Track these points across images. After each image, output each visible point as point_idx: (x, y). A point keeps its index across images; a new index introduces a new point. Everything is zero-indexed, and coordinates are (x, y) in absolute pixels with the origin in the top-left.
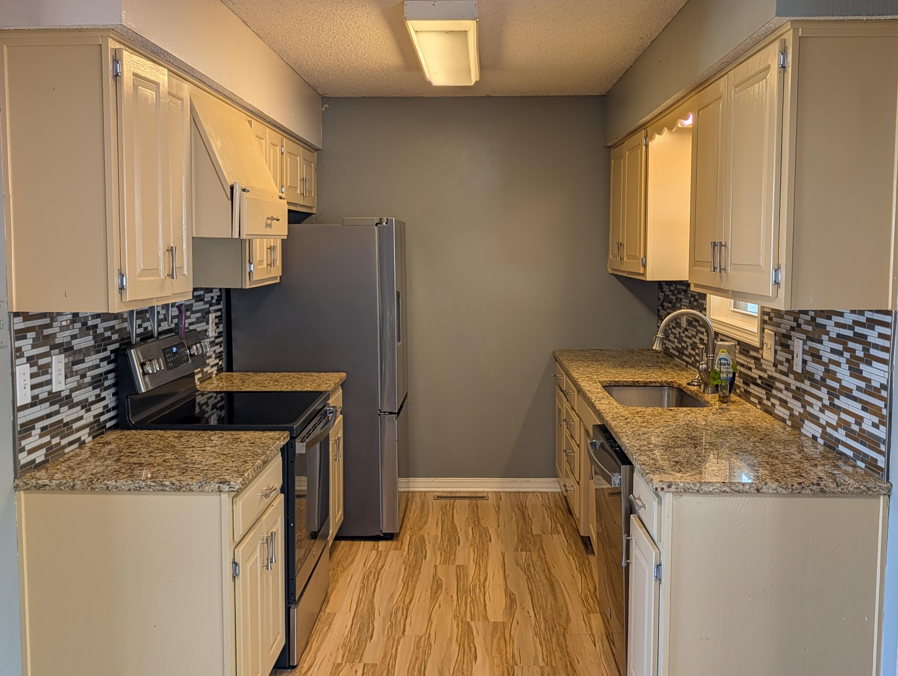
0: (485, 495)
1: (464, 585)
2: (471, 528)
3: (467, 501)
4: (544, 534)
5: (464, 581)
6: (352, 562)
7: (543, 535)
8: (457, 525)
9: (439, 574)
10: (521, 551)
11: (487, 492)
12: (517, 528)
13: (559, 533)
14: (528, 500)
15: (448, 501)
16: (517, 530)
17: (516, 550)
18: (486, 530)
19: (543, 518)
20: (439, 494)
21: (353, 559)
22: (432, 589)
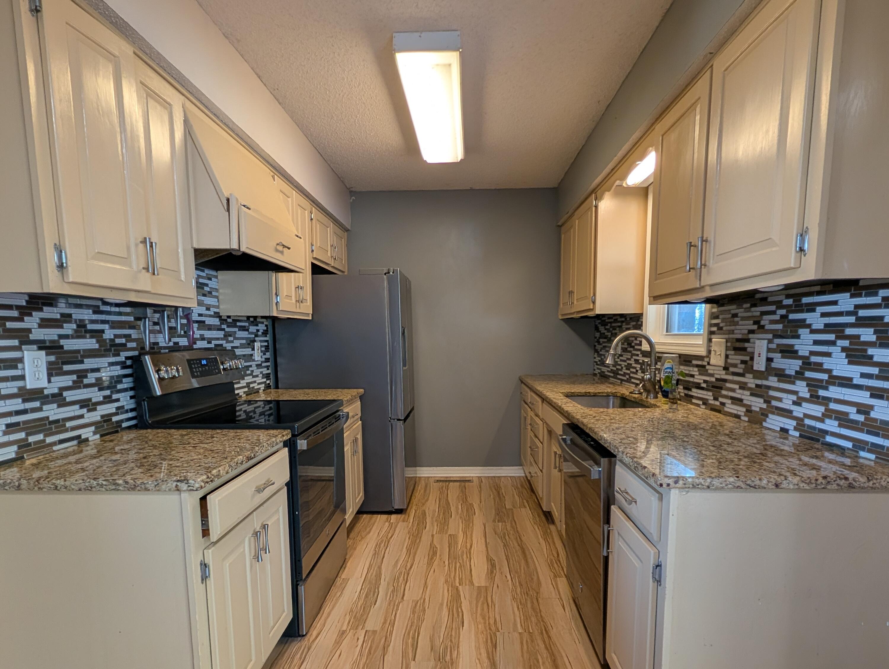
0: (471, 479)
1: (454, 552)
2: (460, 504)
3: (458, 484)
5: (454, 548)
6: (369, 532)
7: (514, 509)
8: (450, 502)
9: (435, 542)
10: (498, 522)
11: (472, 477)
12: (495, 504)
13: (525, 507)
14: (502, 482)
15: (444, 484)
16: (495, 506)
17: (494, 521)
18: (472, 505)
19: (513, 495)
20: (438, 479)
21: (371, 529)
22: (429, 554)
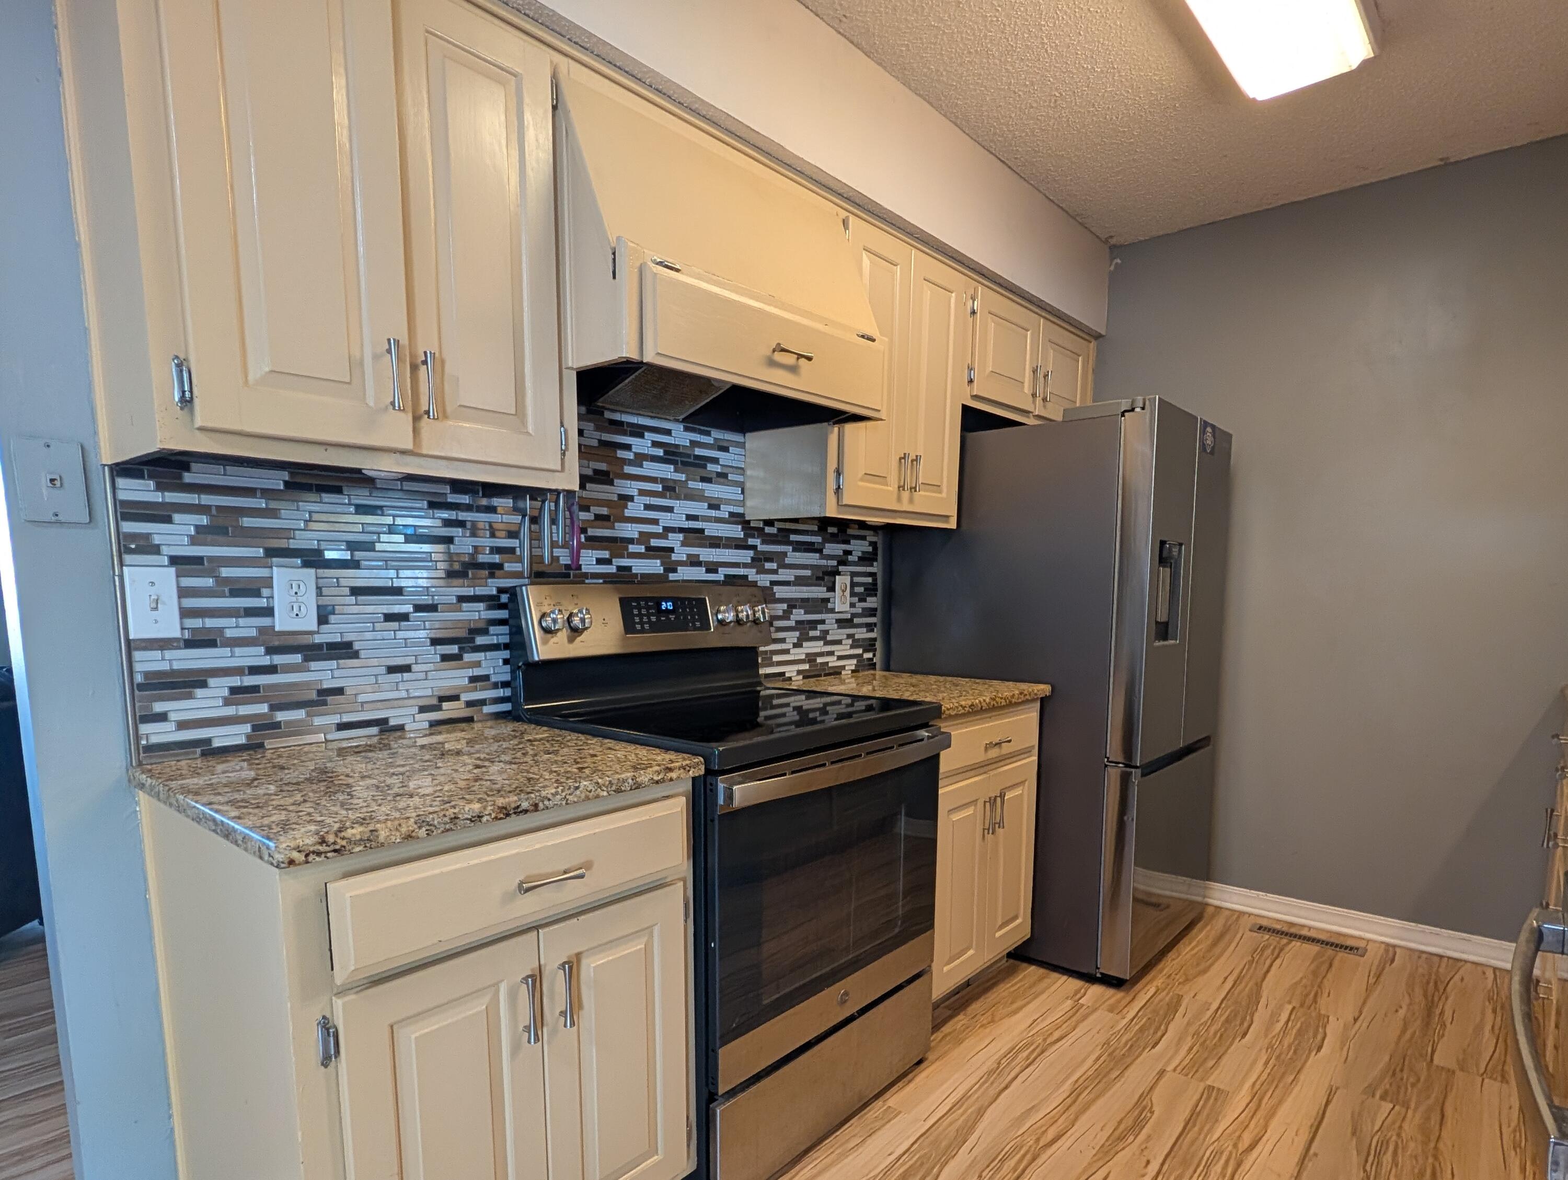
0: (1362, 944)
1: (1193, 1143)
2: (1290, 1007)
3: (1315, 948)
4: (1462, 1069)
5: (1201, 1130)
6: (1015, 1012)
7: (1459, 1073)
8: (1265, 994)
9: (1156, 1096)
10: (1383, 1098)
11: (1368, 941)
12: (1400, 1037)
13: (1504, 1079)
14: (1457, 977)
15: (1274, 940)
16: (1397, 1043)
17: (1370, 1091)
18: (1323, 1021)
19: (1479, 1029)
20: (1264, 923)
21: (1021, 1008)
22: (1120, 1122)
